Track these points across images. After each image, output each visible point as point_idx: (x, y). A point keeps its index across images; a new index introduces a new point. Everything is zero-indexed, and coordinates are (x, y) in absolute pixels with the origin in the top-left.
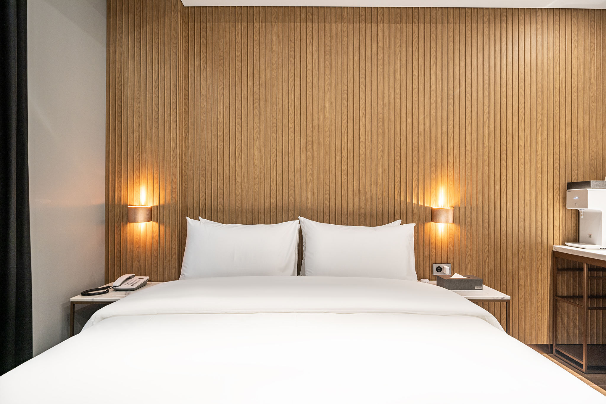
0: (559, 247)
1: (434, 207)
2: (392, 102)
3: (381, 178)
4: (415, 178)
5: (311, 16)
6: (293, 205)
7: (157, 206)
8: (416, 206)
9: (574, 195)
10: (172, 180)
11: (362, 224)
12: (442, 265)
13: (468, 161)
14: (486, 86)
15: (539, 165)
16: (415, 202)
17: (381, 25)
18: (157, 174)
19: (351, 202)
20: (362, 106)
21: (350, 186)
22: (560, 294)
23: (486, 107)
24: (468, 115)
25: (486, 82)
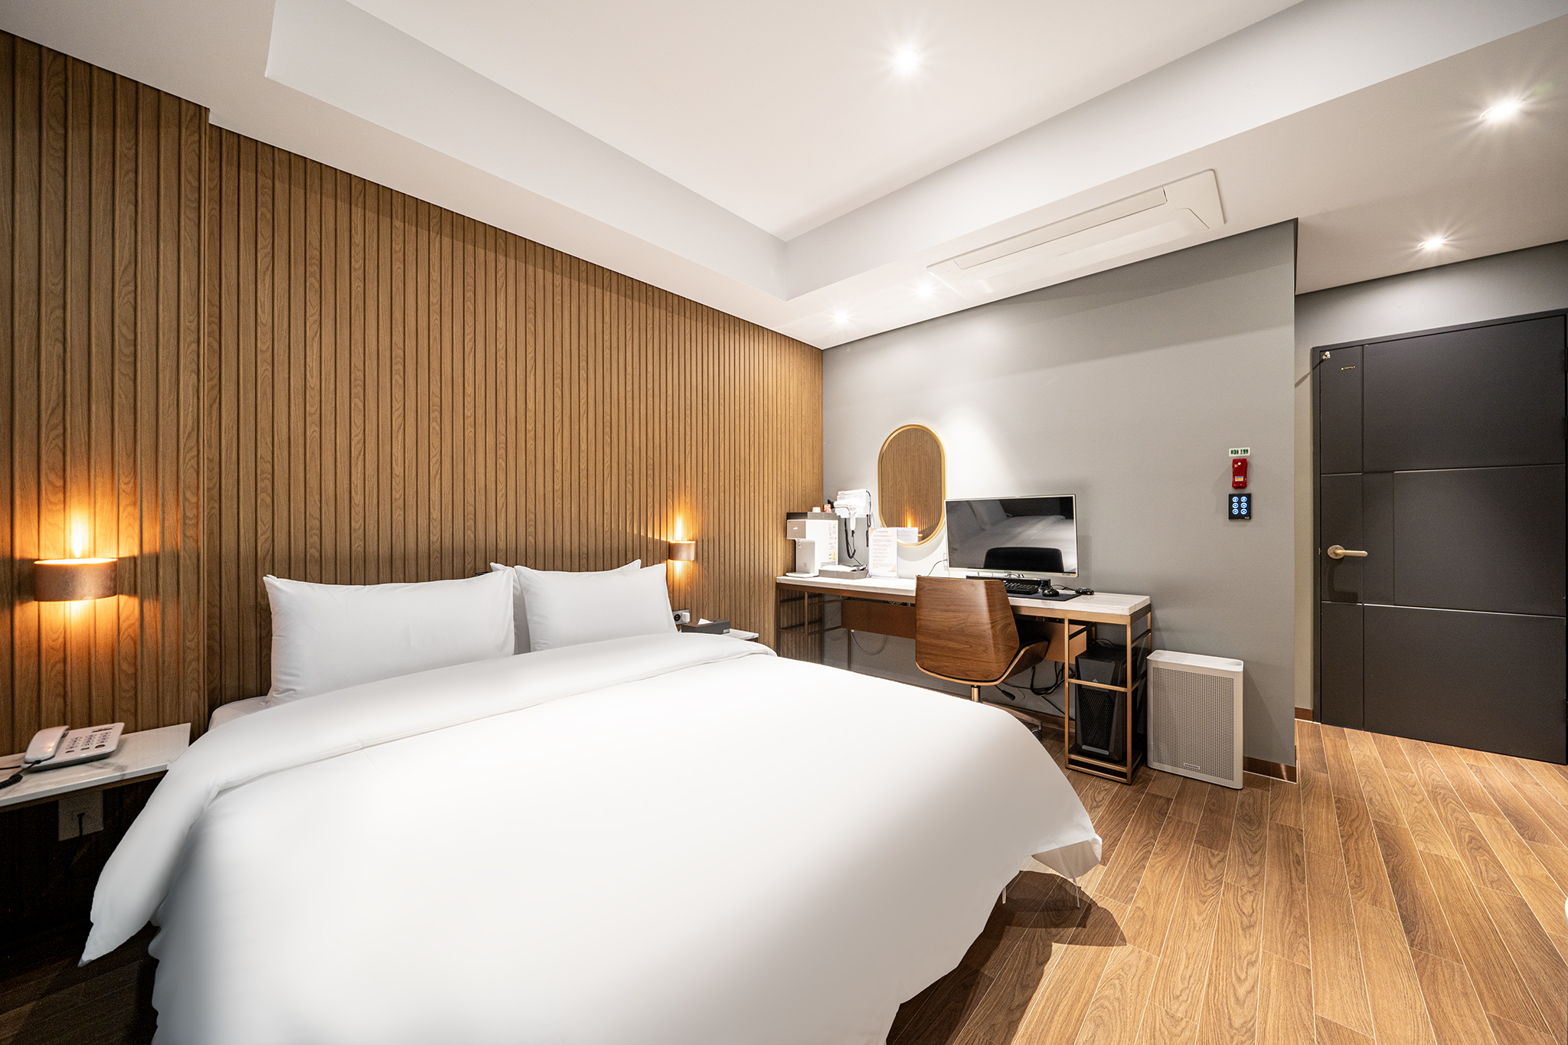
0: (782, 579)
1: (671, 540)
2: (622, 401)
3: (609, 504)
4: (650, 505)
5: (503, 245)
6: (473, 545)
7: (135, 558)
8: (651, 541)
9: (793, 524)
10: (185, 498)
11: (583, 569)
12: (679, 612)
13: (705, 486)
14: (722, 401)
15: (766, 494)
16: (650, 535)
17: (608, 293)
18: (132, 484)
19: (567, 538)
20: (583, 401)
21: (567, 514)
22: (782, 627)
23: (722, 425)
24: (705, 431)
25: (722, 396)
